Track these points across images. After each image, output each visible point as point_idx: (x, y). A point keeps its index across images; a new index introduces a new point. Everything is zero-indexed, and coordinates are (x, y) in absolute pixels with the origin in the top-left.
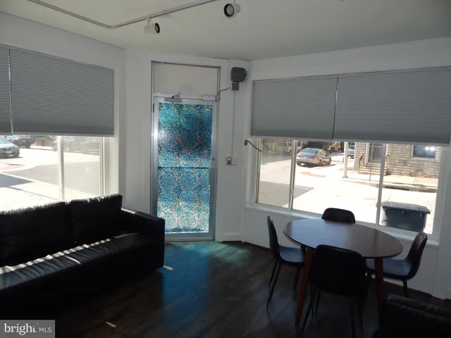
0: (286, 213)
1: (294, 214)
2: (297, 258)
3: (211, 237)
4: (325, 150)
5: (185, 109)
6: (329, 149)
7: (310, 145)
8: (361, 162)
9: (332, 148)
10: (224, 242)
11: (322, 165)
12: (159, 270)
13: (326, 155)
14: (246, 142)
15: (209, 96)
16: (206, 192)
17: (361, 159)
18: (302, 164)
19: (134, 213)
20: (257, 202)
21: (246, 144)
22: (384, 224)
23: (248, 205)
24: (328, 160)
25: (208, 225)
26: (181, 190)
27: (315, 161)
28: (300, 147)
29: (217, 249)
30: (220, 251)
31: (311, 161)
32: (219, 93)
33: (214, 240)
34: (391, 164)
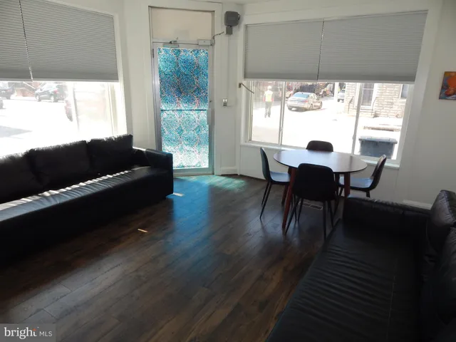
0: (277, 148)
1: (283, 148)
2: (285, 178)
3: (211, 171)
4: (317, 94)
5: (182, 53)
6: (321, 93)
7: (303, 89)
8: (351, 105)
9: (324, 92)
10: (222, 175)
11: (313, 110)
12: (169, 197)
13: (318, 99)
14: (240, 85)
15: (205, 41)
16: (205, 131)
17: (350, 102)
18: (293, 109)
19: (144, 150)
20: (250, 140)
21: (240, 86)
22: (359, 154)
23: (242, 142)
24: (319, 104)
25: (208, 161)
26: (182, 130)
27: (306, 106)
28: (292, 92)
29: (217, 180)
30: (220, 182)
31: (302, 105)
32: (214, 38)
33: (213, 174)
34: (379, 106)
